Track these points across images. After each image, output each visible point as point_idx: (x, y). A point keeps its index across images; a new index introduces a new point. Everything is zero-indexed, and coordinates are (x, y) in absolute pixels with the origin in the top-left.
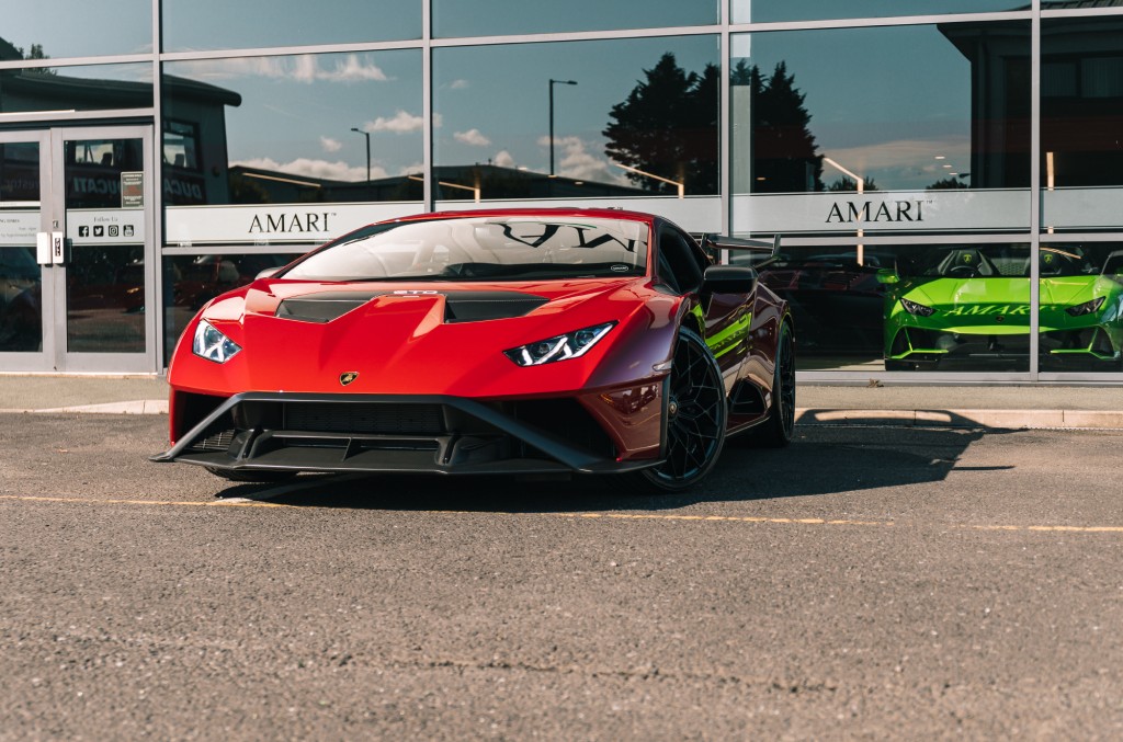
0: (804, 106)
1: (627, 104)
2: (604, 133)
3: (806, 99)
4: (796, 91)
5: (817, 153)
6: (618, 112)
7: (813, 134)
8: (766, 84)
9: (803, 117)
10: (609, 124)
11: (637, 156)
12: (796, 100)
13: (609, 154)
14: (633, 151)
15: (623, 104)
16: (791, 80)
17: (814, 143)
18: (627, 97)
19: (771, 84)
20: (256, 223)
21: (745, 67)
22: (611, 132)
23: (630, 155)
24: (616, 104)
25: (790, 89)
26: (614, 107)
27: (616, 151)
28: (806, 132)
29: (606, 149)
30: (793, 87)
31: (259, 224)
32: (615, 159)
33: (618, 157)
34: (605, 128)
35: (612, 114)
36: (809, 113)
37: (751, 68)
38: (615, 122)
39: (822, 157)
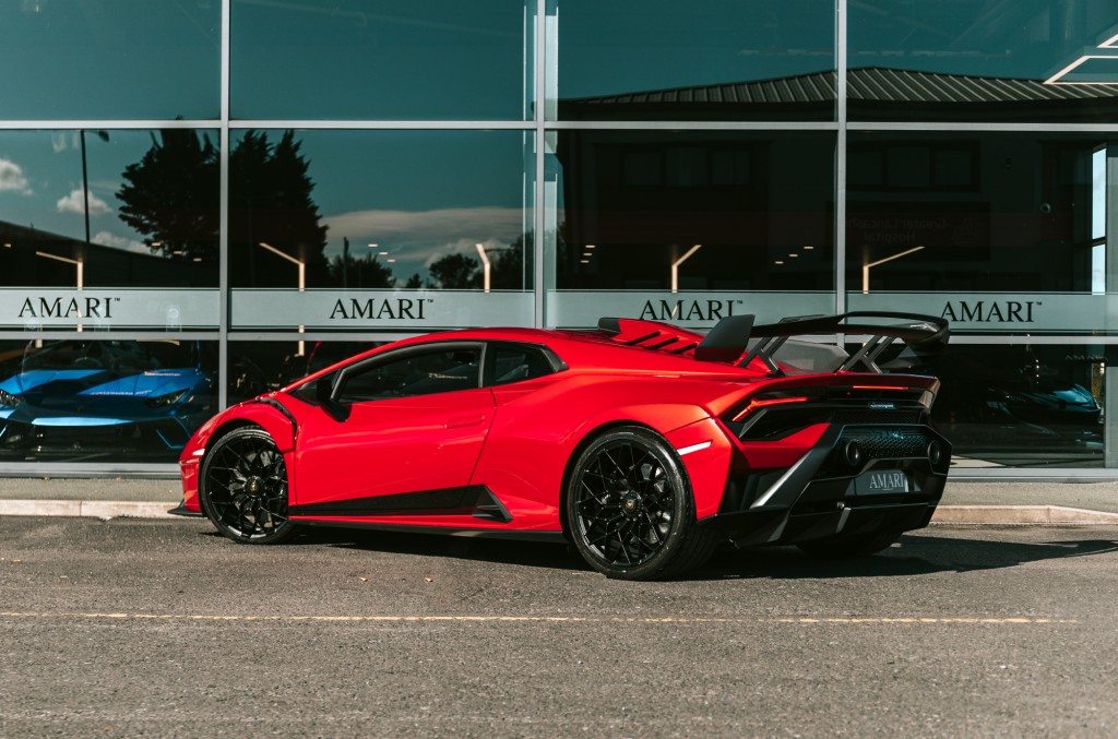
0: (308, 174)
1: (142, 165)
2: (118, 196)
3: (310, 166)
4: (301, 158)
5: (321, 224)
6: (131, 172)
7: (316, 204)
8: (272, 153)
9: (307, 186)
10: (123, 186)
11: (155, 224)
12: (301, 167)
13: (123, 218)
14: (150, 217)
15: (137, 165)
16: (297, 147)
17: (318, 213)
18: (141, 158)
19: (277, 153)
20: (27, 307)
21: (254, 135)
22: (125, 195)
23: (147, 222)
24: (129, 165)
25: (294, 156)
26: (128, 168)
27: (131, 215)
28: (308, 202)
29: (121, 212)
30: (298, 154)
31: (31, 309)
32: (130, 224)
33: (133, 223)
34: (118, 188)
35: (125, 175)
36: (312, 182)
37: (260, 136)
38: (130, 184)
39: (325, 228)
